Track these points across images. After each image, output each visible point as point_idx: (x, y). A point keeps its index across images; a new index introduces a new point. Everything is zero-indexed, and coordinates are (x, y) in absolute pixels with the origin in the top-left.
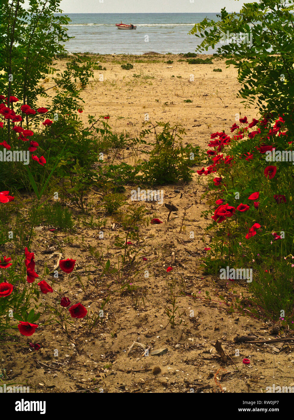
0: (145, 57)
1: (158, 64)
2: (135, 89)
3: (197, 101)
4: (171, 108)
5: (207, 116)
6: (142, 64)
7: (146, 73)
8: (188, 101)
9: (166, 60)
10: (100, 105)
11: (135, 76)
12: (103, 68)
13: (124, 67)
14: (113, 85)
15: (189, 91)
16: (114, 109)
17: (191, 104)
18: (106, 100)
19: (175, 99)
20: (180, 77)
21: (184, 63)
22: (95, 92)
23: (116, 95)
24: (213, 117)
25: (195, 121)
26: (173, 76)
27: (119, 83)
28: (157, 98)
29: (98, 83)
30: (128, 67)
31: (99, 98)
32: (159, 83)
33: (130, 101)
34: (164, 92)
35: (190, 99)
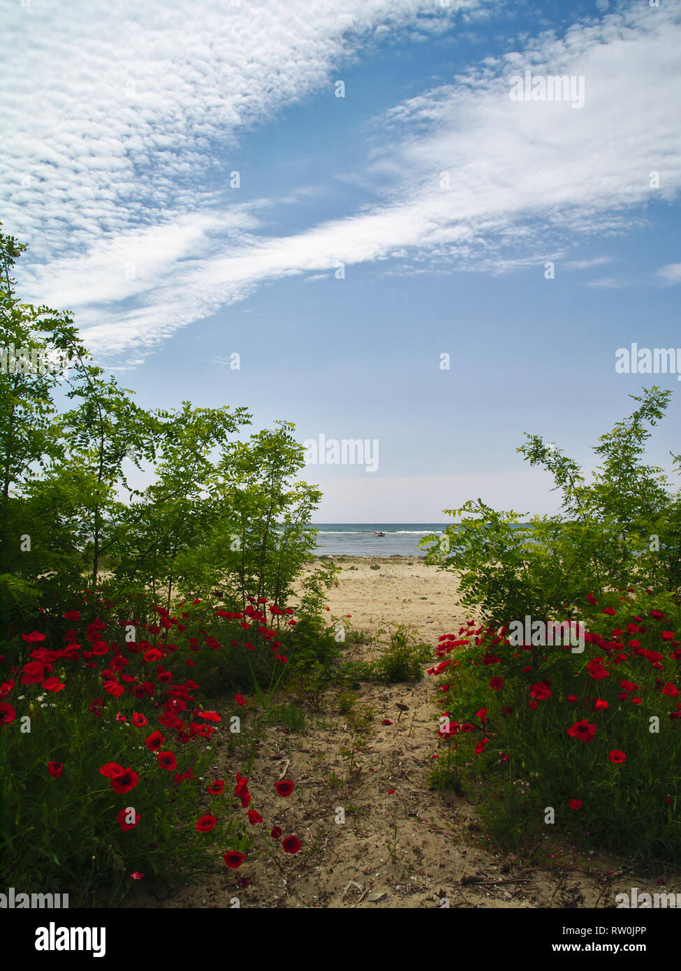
0: (391, 559)
1: (401, 565)
2: (380, 587)
3: (431, 598)
4: (408, 605)
5: (439, 613)
6: (387, 565)
7: (391, 573)
8: (424, 598)
9: (408, 562)
10: (348, 601)
11: (381, 575)
12: (355, 568)
13: (373, 568)
14: (362, 583)
15: (425, 589)
16: (360, 606)
17: (426, 601)
18: (354, 596)
19: (412, 597)
20: (418, 577)
21: (422, 564)
22: (346, 589)
23: (363, 592)
24: (445, 614)
25: (429, 617)
26: (413, 576)
27: (367, 581)
28: (398, 596)
29: (350, 581)
30: (376, 568)
31: (349, 594)
32: (400, 582)
33: (375, 598)
34: (404, 590)
35: (426, 596)
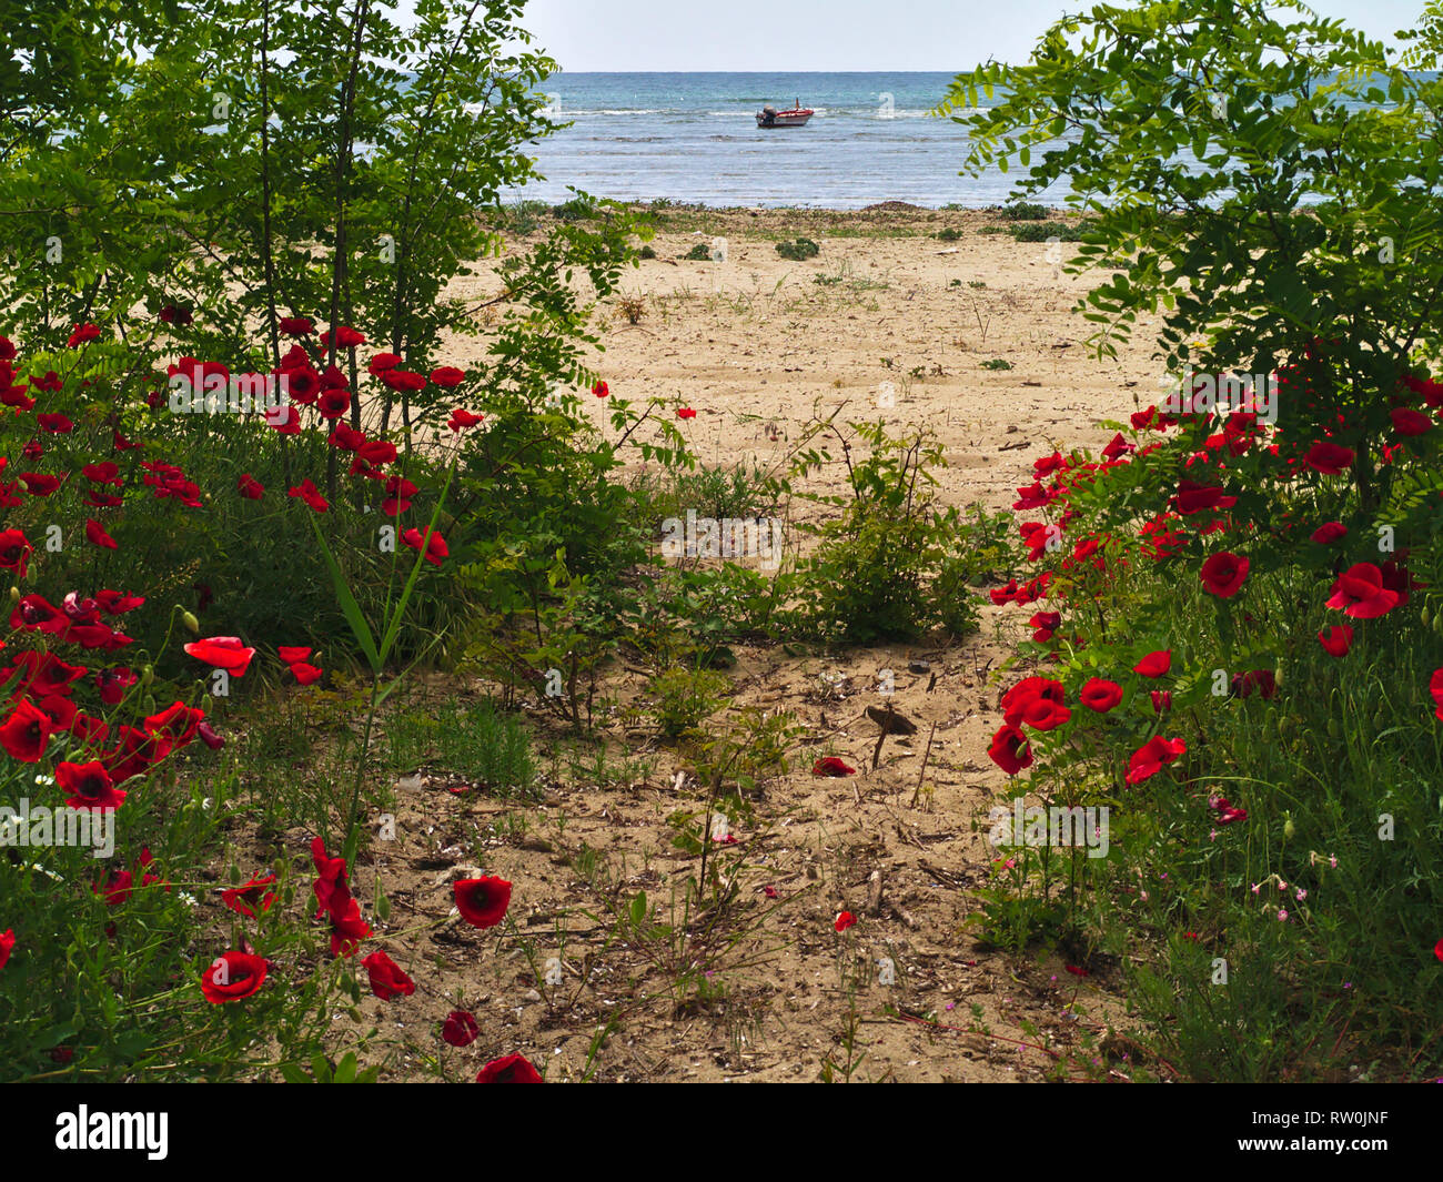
0: (865, 218)
1: (909, 241)
2: (813, 325)
3: (1028, 364)
4: (931, 388)
5: (1056, 415)
6: (850, 241)
7: (861, 269)
8: (998, 365)
9: (938, 227)
10: (683, 376)
11: (820, 280)
12: (711, 254)
13: (786, 252)
14: (740, 312)
15: (1004, 332)
16: (732, 391)
17: (1005, 373)
18: (708, 358)
19: (952, 360)
20: (980, 286)
21: (1000, 238)
22: (673, 331)
23: (744, 345)
24: (1079, 419)
25: (1012, 430)
26: (958, 282)
27: (762, 302)
28: (886, 355)
29: (688, 303)
30: (799, 251)
31: (682, 352)
32: (902, 305)
33: (792, 363)
34: (919, 334)
35: (1007, 358)
